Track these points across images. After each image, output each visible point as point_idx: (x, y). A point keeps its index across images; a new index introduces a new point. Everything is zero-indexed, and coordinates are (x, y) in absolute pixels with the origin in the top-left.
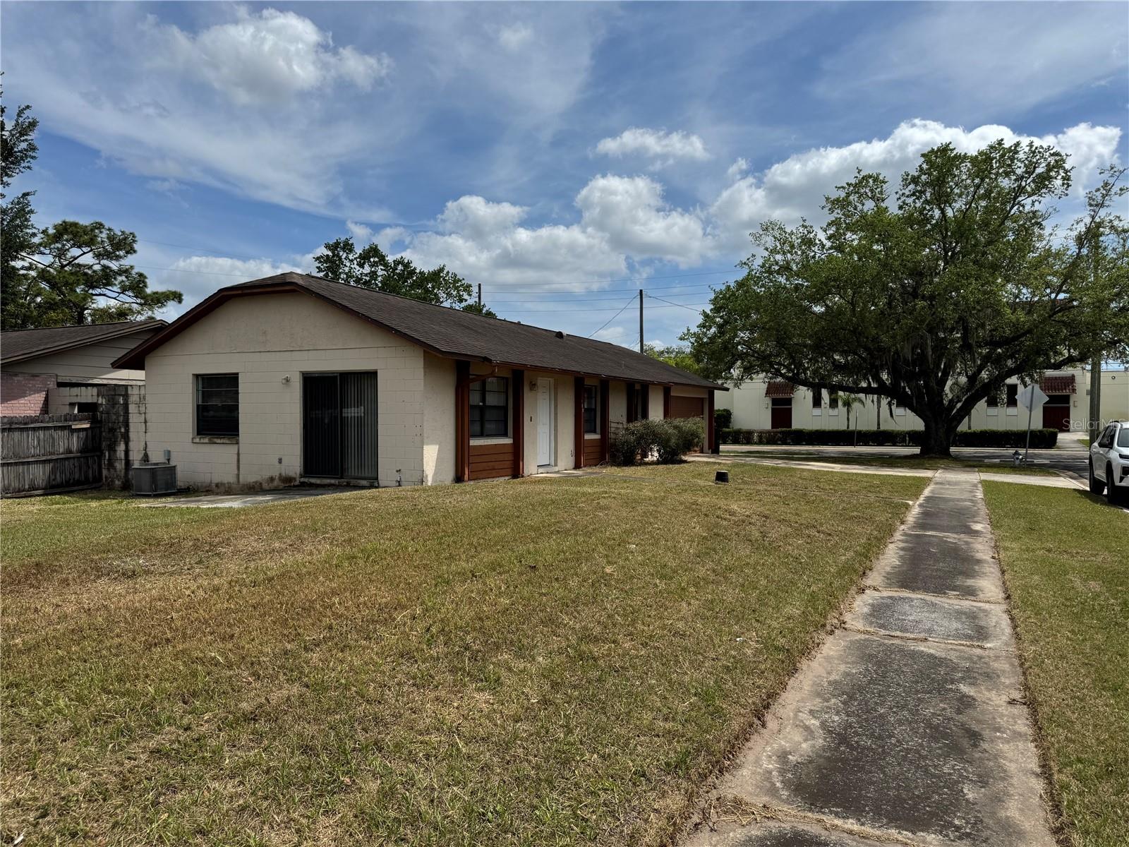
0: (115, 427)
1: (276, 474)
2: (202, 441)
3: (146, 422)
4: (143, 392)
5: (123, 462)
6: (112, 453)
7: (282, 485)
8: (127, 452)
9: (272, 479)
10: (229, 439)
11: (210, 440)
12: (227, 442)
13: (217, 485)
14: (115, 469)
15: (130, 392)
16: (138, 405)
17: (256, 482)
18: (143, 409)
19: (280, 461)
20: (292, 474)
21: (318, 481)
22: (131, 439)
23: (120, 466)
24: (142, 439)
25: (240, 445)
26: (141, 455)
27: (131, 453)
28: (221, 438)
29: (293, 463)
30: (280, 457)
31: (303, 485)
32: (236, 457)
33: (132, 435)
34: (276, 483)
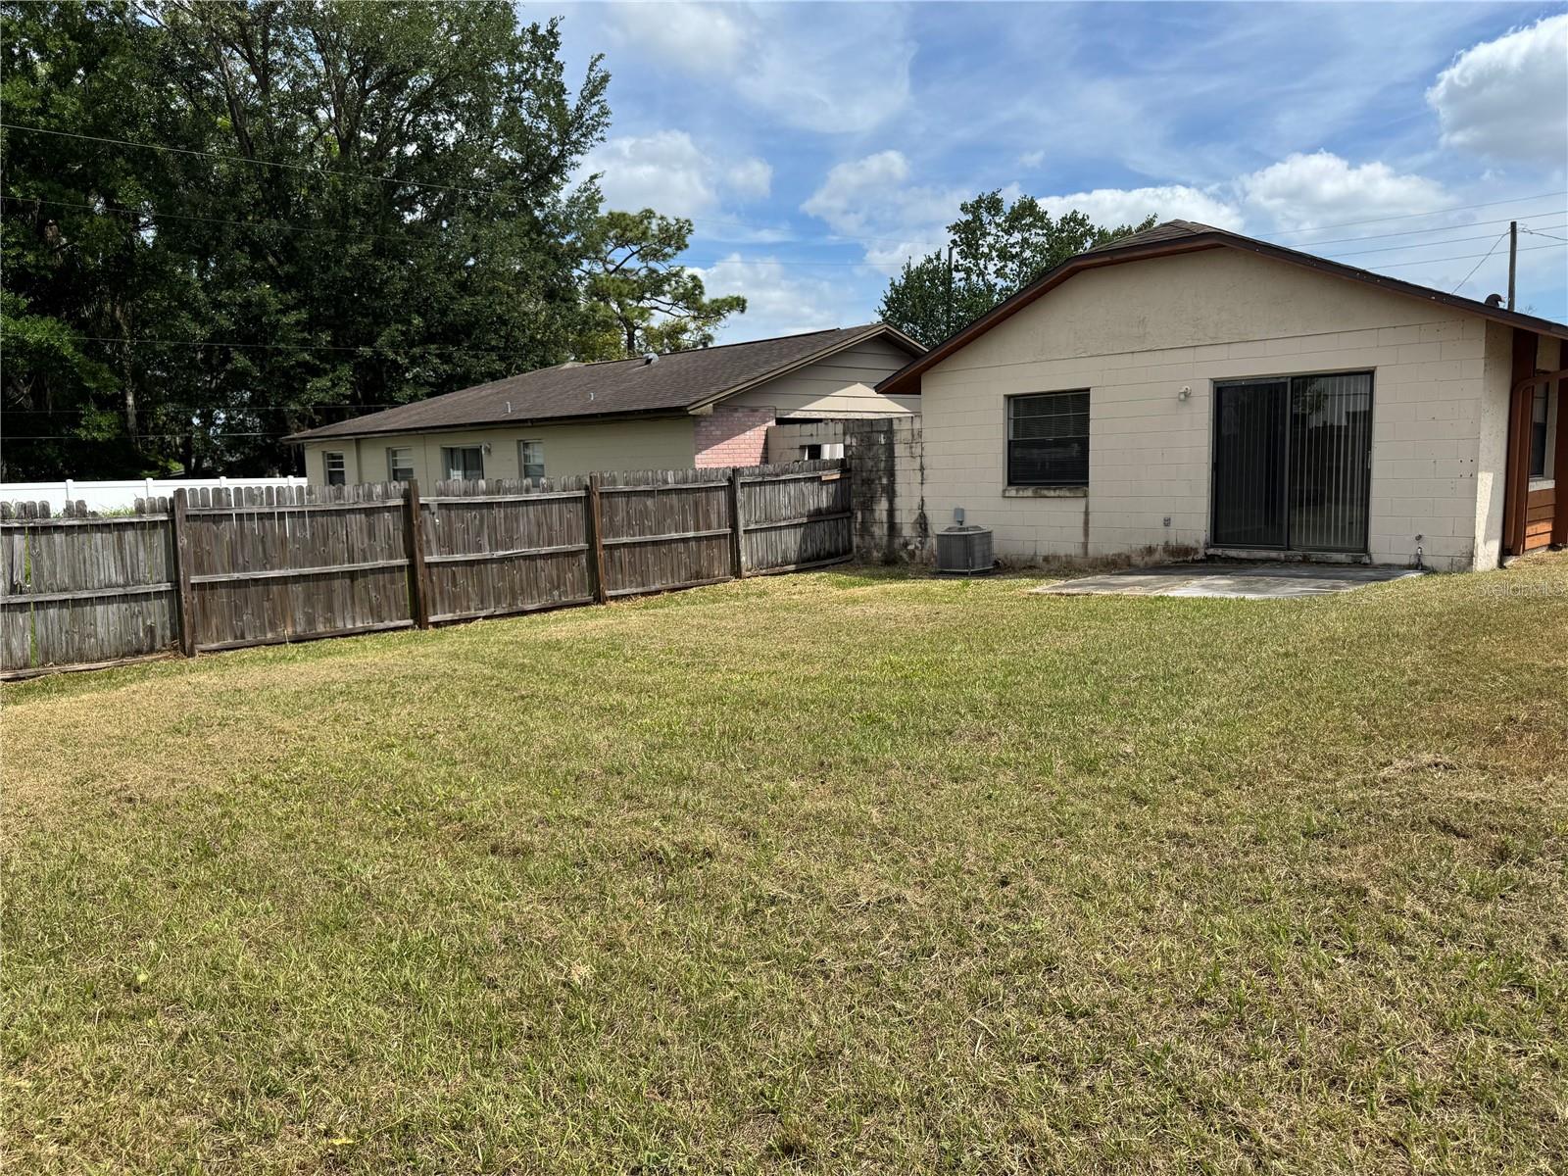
0: (873, 476)
1: (1158, 541)
2: (1021, 493)
3: (922, 469)
4: (917, 426)
5: (886, 526)
6: (867, 514)
7: (1169, 560)
8: (891, 512)
9: (1150, 550)
10: (1069, 490)
11: (1035, 492)
12: (1068, 494)
13: (1046, 559)
14: (872, 536)
15: (895, 427)
16: (910, 445)
17: (1119, 555)
18: (917, 451)
19: (1167, 522)
20: (1190, 542)
21: (1243, 554)
22: (898, 494)
23: (880, 531)
24: (917, 494)
25: (1091, 499)
26: (915, 516)
27: (898, 514)
28: (1055, 490)
29: (1194, 525)
30: (1167, 516)
31: (1210, 559)
32: (1082, 516)
33: (900, 488)
34: (1157, 557)
